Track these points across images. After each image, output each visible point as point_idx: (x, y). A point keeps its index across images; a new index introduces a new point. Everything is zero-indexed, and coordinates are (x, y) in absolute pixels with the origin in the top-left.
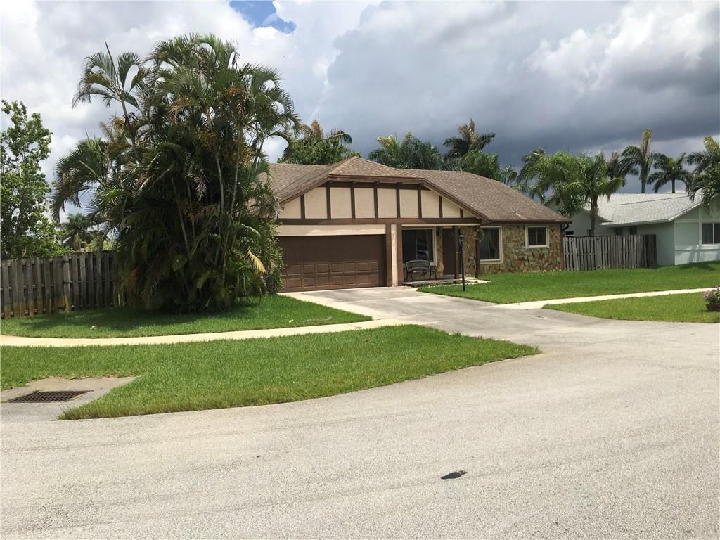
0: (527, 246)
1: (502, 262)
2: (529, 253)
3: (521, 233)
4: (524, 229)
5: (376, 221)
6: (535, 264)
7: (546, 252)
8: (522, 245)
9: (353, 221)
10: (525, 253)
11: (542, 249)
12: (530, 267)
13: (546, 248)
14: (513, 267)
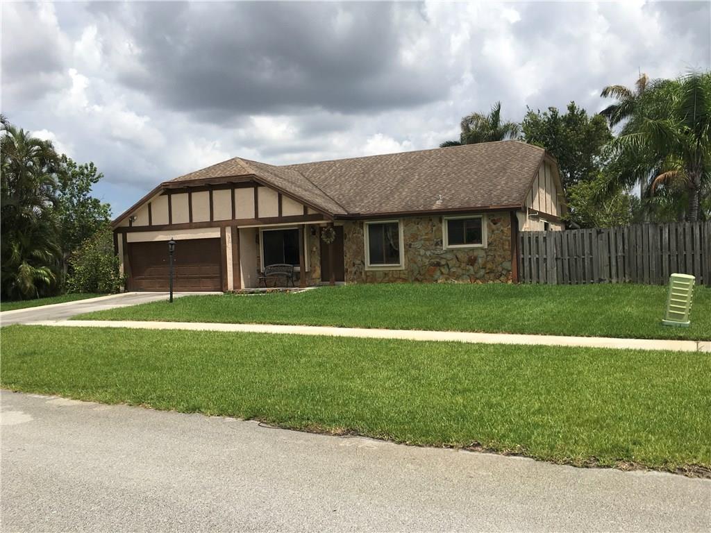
0: (446, 245)
1: (403, 268)
2: (449, 256)
3: (434, 228)
4: (441, 222)
5: (211, 224)
6: (460, 271)
7: (482, 254)
8: (437, 244)
9: (191, 225)
10: (444, 256)
11: (473, 249)
12: (451, 275)
13: (482, 249)
14: (420, 275)
